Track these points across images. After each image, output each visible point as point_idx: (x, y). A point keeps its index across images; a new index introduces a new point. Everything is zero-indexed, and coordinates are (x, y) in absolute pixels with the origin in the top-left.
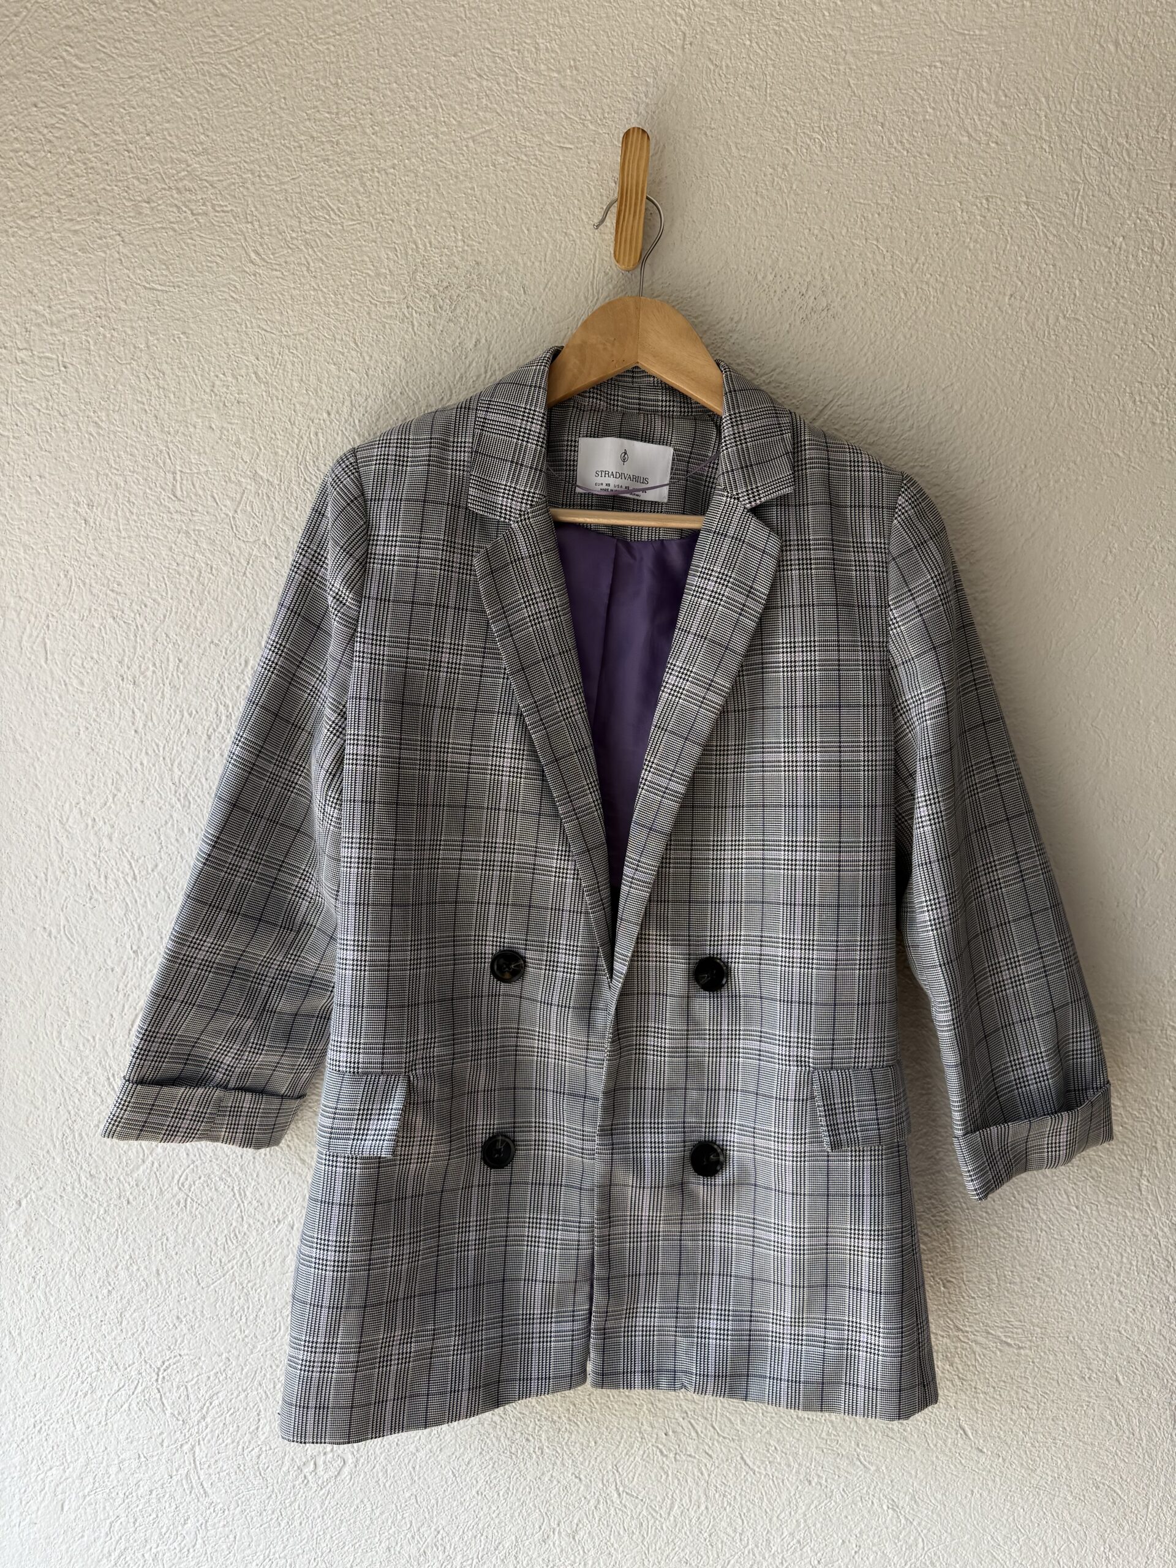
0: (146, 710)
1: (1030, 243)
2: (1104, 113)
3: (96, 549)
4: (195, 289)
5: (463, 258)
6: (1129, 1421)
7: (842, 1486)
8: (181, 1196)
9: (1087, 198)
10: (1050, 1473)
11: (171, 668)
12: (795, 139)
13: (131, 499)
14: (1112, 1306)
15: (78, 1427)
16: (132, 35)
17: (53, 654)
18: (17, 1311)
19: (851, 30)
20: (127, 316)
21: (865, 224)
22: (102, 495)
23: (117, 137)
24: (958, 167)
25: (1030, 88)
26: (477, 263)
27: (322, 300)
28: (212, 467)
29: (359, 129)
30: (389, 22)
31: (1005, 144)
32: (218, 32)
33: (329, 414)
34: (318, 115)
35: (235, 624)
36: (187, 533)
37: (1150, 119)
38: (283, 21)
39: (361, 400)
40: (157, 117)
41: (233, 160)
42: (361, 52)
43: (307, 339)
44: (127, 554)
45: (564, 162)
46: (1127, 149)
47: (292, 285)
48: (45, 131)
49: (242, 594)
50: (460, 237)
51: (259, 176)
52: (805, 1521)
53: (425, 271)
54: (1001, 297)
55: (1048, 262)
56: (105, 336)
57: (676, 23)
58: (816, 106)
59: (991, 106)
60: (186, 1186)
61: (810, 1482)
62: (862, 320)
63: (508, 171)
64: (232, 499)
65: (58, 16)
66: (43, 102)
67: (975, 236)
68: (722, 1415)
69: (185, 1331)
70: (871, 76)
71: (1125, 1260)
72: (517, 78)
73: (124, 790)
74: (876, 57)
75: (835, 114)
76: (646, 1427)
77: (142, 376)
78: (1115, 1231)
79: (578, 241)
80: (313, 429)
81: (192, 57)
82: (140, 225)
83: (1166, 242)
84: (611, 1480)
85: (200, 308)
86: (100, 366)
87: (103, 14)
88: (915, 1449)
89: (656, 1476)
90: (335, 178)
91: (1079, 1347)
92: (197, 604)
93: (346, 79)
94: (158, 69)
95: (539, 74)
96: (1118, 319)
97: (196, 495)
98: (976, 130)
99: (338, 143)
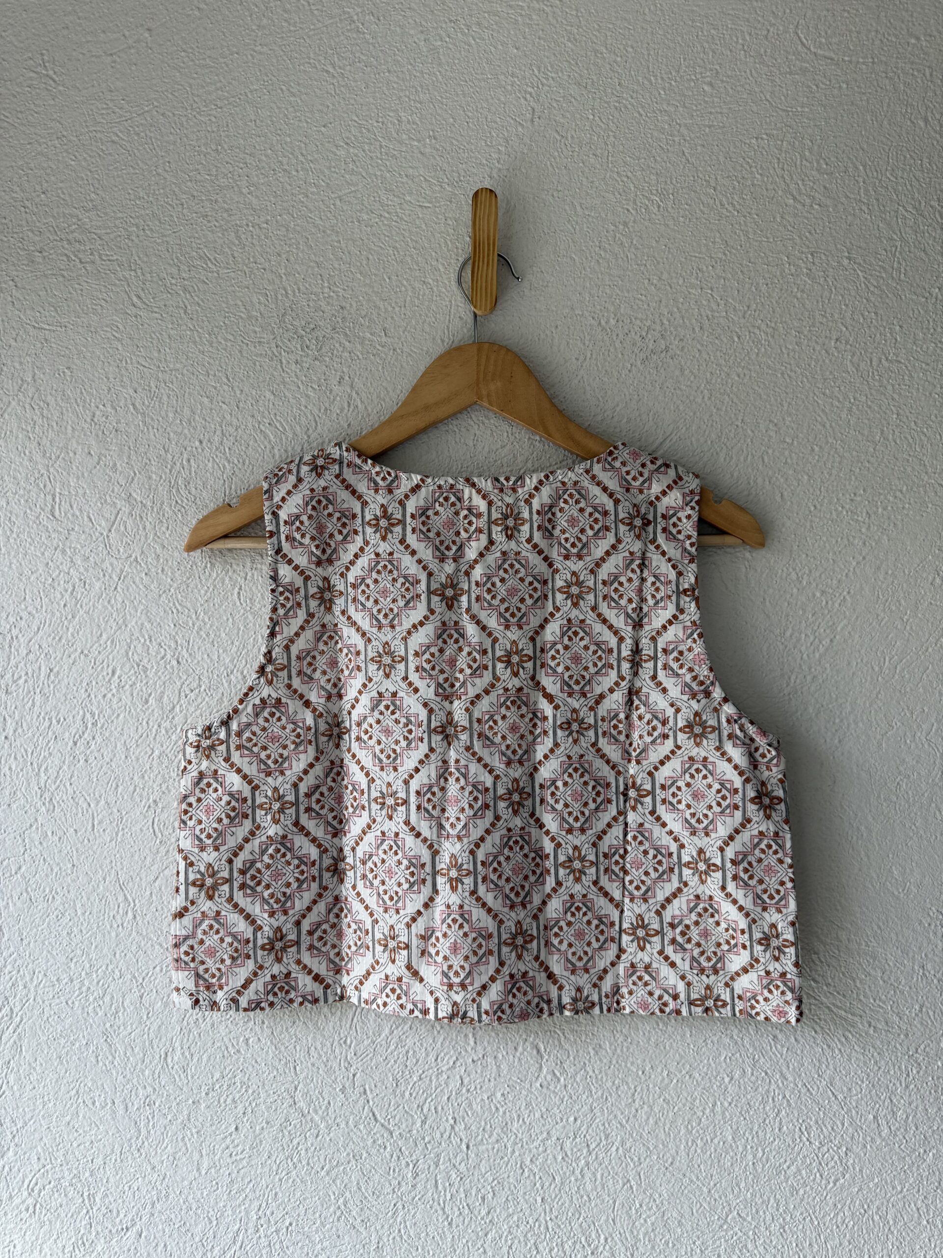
0: (17, 718)
1: (853, 293)
2: (918, 180)
4: (80, 329)
5: (328, 303)
8: (30, 1201)
9: (904, 254)
11: (42, 678)
12: (635, 203)
13: (13, 519)
19: (684, 106)
20: (16, 353)
21: (700, 275)
23: (15, 195)
24: (785, 226)
25: (849, 158)
26: (342, 308)
27: (197, 339)
28: (89, 489)
29: (236, 189)
30: (266, 97)
31: (826, 206)
32: (111, 105)
33: (201, 442)
34: (198, 177)
35: (104, 636)
36: (64, 552)
38: (170, 96)
39: (231, 430)
40: (53, 178)
41: (120, 215)
42: (240, 123)
43: (182, 374)
44: (6, 569)
45: (423, 219)
47: (170, 326)
49: (112, 607)
50: (326, 285)
51: (143, 229)
53: (294, 314)
54: (827, 341)
55: (870, 310)
57: (526, 99)
58: (653, 171)
59: (814, 173)
60: (36, 1192)
62: (698, 361)
63: (371, 226)
64: (107, 520)
67: (801, 287)
70: (703, 146)
72: (381, 146)
74: (707, 130)
75: (671, 179)
77: (27, 406)
79: (435, 289)
80: (185, 456)
81: (87, 126)
82: (32, 272)
85: (84, 346)
90: (212, 232)
92: (70, 617)
93: (226, 147)
95: (401, 142)
96: (937, 361)
97: (73, 515)
98: (800, 194)
99: (216, 201)
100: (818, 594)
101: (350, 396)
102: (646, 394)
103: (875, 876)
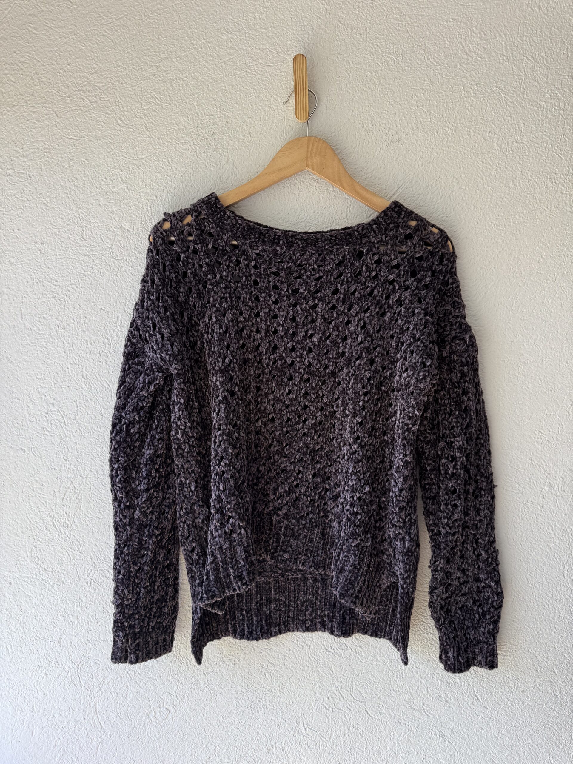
0: (70, 342)
1: (499, 106)
2: (535, 42)
3: (46, 265)
4: (92, 138)
5: (220, 120)
6: (561, 693)
7: (416, 725)
8: (88, 580)
9: (526, 84)
10: (521, 719)
11: (81, 322)
12: (381, 58)
13: (62, 240)
14: (551, 634)
15: (39, 693)
16: (60, 17)
17: (25, 315)
18: (10, 637)
19: (408, 5)
20: (59, 152)
21: (416, 99)
22: (48, 238)
23: (54, 67)
24: (462, 70)
25: (497, 31)
26: (227, 122)
27: (153, 142)
28: (101, 223)
29: (169, 59)
30: (183, 8)
31: (485, 58)
32: (102, 15)
33: (156, 197)
34: (149, 53)
35: (112, 300)
36: (89, 256)
37: (556, 44)
38: (133, 9)
39: (172, 190)
40: (73, 57)
41: (109, 76)
42: (170, 22)
43: (146, 161)
44: (60, 267)
45: (269, 72)
46: (546, 59)
47: (138, 135)
48: (20, 65)
49: (115, 284)
50: (219, 110)
51: (122, 83)
52: (398, 743)
53: (202, 127)
54: (484, 133)
55: (507, 115)
56: (49, 162)
57: (322, 4)
58: (391, 42)
59: (478, 40)
60: (91, 575)
61: (400, 723)
62: (416, 146)
63: (242, 78)
64: (110, 239)
65: (26, 10)
66: (19, 51)
67: (471, 103)
68: (356, 689)
69: (91, 646)
70: (418, 26)
71: (557, 611)
72: (245, 33)
73: (59, 380)
74: (420, 18)
75: (401, 46)
76: (318, 694)
77: (67, 181)
78: (551, 596)
79: (276, 111)
80: (149, 204)
81: (90, 27)
82: (65, 108)
83: (566, 104)
84: (301, 721)
85: (94, 147)
86: (47, 176)
87: (47, 8)
88: (452, 706)
89: (323, 720)
90: (158, 83)
91: (534, 655)
92: (94, 291)
93: (163, 36)
94: (73, 34)
95: (256, 30)
96: (543, 142)
97: (93, 237)
98: (470, 51)
99: (159, 66)
100: (479, 269)
101: (233, 170)
102: (389, 164)
103: (506, 413)
